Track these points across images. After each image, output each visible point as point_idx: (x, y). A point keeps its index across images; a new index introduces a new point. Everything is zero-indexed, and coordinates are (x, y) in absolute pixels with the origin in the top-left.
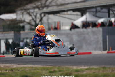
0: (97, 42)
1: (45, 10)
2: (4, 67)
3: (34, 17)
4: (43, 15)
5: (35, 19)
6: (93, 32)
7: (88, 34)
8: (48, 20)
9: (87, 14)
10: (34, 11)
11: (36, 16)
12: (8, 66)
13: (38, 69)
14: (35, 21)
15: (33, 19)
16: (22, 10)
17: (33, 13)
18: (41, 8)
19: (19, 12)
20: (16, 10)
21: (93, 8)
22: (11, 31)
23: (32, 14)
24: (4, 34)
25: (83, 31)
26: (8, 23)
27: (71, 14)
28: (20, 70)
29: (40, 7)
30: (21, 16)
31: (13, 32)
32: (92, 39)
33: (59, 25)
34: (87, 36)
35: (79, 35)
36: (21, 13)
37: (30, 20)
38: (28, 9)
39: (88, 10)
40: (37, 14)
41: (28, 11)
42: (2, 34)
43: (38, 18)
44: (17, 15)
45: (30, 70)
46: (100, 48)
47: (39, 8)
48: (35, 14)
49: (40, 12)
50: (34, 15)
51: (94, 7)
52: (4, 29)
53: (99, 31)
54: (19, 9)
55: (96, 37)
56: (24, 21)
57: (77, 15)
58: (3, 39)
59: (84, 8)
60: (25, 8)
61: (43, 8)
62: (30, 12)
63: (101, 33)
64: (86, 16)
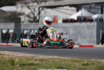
0: (91, 36)
1: (43, 4)
2: (30, 57)
3: (33, 10)
4: (41, 9)
5: (33, 12)
6: (88, 27)
7: (83, 28)
8: (45, 14)
9: (83, 10)
10: (33, 5)
11: (34, 10)
12: (34, 57)
13: (68, 61)
14: (34, 14)
15: (32, 12)
16: (22, 3)
17: (32, 6)
18: (39, 3)
19: (19, 5)
20: (16, 3)
21: (88, 4)
22: (11, 22)
23: (31, 8)
24: (6, 24)
25: (79, 25)
26: (9, 14)
27: (67, 9)
28: (50, 61)
29: (39, 1)
30: (21, 9)
31: (14, 23)
32: (87, 33)
33: (56, 18)
34: (82, 30)
35: (75, 29)
36: (21, 6)
37: (29, 13)
38: (28, 3)
39: (83, 6)
40: (35, 7)
41: (28, 5)
42: (4, 24)
43: (37, 12)
44: (17, 8)
45: (60, 61)
46: (94, 41)
47: (38, 3)
48: (34, 7)
49: (38, 6)
50: (33, 9)
51: (90, 3)
52: (5, 20)
53: (94, 26)
54: (20, 2)
55: (90, 31)
56: (24, 14)
57: (72, 10)
58: (5, 29)
59: (80, 4)
60: (25, 1)
61: (42, 2)
62: (29, 5)
63: (95, 28)
64: (82, 11)
